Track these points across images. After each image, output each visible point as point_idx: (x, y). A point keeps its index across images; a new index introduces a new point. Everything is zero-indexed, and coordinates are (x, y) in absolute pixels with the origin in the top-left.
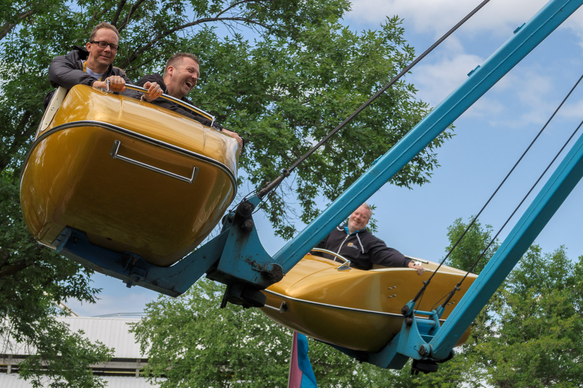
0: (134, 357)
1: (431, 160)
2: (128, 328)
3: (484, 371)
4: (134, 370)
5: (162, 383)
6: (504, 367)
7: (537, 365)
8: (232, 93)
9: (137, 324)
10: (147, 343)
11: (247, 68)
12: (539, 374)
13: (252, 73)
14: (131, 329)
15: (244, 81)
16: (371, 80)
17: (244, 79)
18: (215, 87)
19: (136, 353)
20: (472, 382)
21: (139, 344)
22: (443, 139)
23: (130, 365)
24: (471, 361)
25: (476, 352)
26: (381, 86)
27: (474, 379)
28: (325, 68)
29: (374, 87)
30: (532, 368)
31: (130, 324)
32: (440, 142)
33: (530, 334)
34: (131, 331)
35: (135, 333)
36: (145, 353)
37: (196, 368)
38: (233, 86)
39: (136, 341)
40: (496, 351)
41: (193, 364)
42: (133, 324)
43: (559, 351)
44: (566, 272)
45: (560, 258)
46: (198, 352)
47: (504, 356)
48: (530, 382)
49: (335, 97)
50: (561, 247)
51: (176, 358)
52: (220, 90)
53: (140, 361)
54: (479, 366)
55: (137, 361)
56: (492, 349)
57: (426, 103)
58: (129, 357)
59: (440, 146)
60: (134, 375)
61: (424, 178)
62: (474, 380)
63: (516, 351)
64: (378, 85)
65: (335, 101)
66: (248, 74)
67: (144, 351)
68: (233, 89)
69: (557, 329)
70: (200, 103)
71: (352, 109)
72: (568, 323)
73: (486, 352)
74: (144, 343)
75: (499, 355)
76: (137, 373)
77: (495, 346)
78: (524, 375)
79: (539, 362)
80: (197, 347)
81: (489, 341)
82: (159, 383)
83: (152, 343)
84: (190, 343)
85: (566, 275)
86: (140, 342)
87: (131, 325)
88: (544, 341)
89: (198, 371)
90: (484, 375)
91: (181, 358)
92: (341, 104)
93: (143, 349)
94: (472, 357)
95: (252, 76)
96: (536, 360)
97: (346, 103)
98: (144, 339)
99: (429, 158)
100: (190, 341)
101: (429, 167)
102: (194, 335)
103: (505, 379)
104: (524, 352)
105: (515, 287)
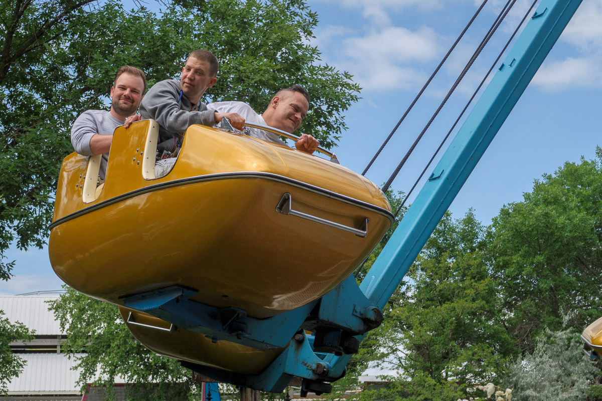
0: (54, 334)
1: (338, 123)
2: (48, 306)
3: (400, 336)
4: (55, 347)
5: (83, 358)
6: (420, 331)
7: (453, 328)
8: (138, 63)
9: (55, 302)
10: (66, 320)
11: (153, 38)
12: (455, 336)
13: (158, 43)
14: (50, 307)
15: (151, 51)
16: (278, 47)
17: (150, 49)
18: (122, 58)
19: (57, 330)
20: (390, 347)
21: (59, 321)
22: (350, 101)
23: (51, 342)
24: (387, 326)
25: (392, 317)
26: (287, 51)
27: (391, 344)
28: (231, 36)
29: (279, 53)
30: (448, 331)
31: (49, 302)
32: (347, 105)
33: (445, 298)
34: (50, 309)
35: (54, 311)
36: (65, 330)
37: (116, 343)
38: (139, 57)
39: (55, 318)
40: (412, 315)
41: (113, 339)
42: (51, 301)
43: (474, 314)
44: (476, 235)
45: (469, 221)
46: (118, 326)
47: (419, 320)
48: (446, 345)
49: (241, 64)
50: (470, 210)
51: (96, 334)
52: (127, 61)
53: (60, 337)
54: (395, 331)
55: (58, 337)
56: (407, 314)
57: (332, 67)
58: (50, 333)
59: (347, 109)
60: (55, 352)
61: (332, 141)
63: (431, 315)
64: (284, 51)
65: (241, 68)
66: (155, 44)
67: (64, 328)
68: (140, 60)
69: (471, 292)
70: (108, 75)
71: (259, 75)
72: (482, 286)
73: (402, 317)
74: (64, 320)
75: (415, 320)
76: (58, 349)
77: (410, 311)
78: (442, 338)
79: (454, 325)
80: (116, 322)
81: (405, 305)
82: (80, 359)
83: (71, 319)
84: (109, 318)
85: (478, 238)
86: (59, 319)
88: (459, 304)
89: (117, 345)
90: (401, 339)
91: (100, 333)
92: (248, 71)
93: (63, 325)
94: (389, 322)
95: (158, 46)
96: (451, 323)
97: (253, 69)
98: (64, 317)
99: (337, 121)
100: (109, 316)
101: (337, 130)
102: (112, 310)
103: (422, 343)
104: (440, 316)
105: (429, 253)
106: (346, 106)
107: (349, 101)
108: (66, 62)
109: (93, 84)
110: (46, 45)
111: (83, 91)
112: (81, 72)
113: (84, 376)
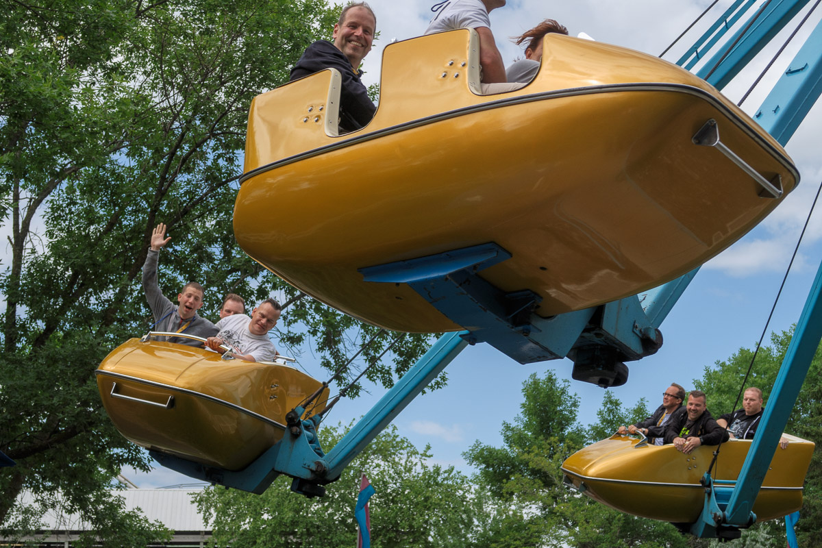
0: (197, 529)
2: (190, 498)
3: (565, 533)
4: (198, 543)
6: (586, 528)
7: (620, 525)
9: (198, 494)
10: (210, 514)
12: (623, 534)
14: (193, 499)
19: (199, 526)
20: (553, 545)
21: (202, 515)
23: (194, 538)
24: (551, 523)
25: (556, 513)
30: (615, 528)
31: (191, 494)
34: (193, 502)
35: (197, 504)
36: (209, 525)
37: (262, 539)
39: (198, 511)
40: (577, 511)
41: (259, 535)
42: (194, 494)
46: (264, 522)
47: (585, 516)
48: (613, 543)
50: (642, 400)
51: (241, 530)
53: (204, 533)
54: (559, 528)
55: (201, 533)
56: (572, 510)
58: (192, 529)
62: (555, 543)
63: (597, 511)
67: (207, 523)
73: (567, 513)
74: (208, 514)
75: (580, 516)
76: (201, 546)
77: (575, 507)
78: (608, 536)
79: (622, 522)
80: (262, 517)
81: (570, 501)
83: (216, 513)
84: (255, 513)
86: (202, 512)
87: (193, 496)
89: (264, 542)
90: (565, 537)
91: (246, 528)
93: (206, 520)
94: (552, 519)
96: (619, 520)
98: (207, 510)
100: (255, 510)
102: (259, 504)
103: (588, 541)
104: (607, 512)
108: (212, 241)
109: (238, 264)
110: (190, 224)
111: (230, 272)
112: (227, 253)
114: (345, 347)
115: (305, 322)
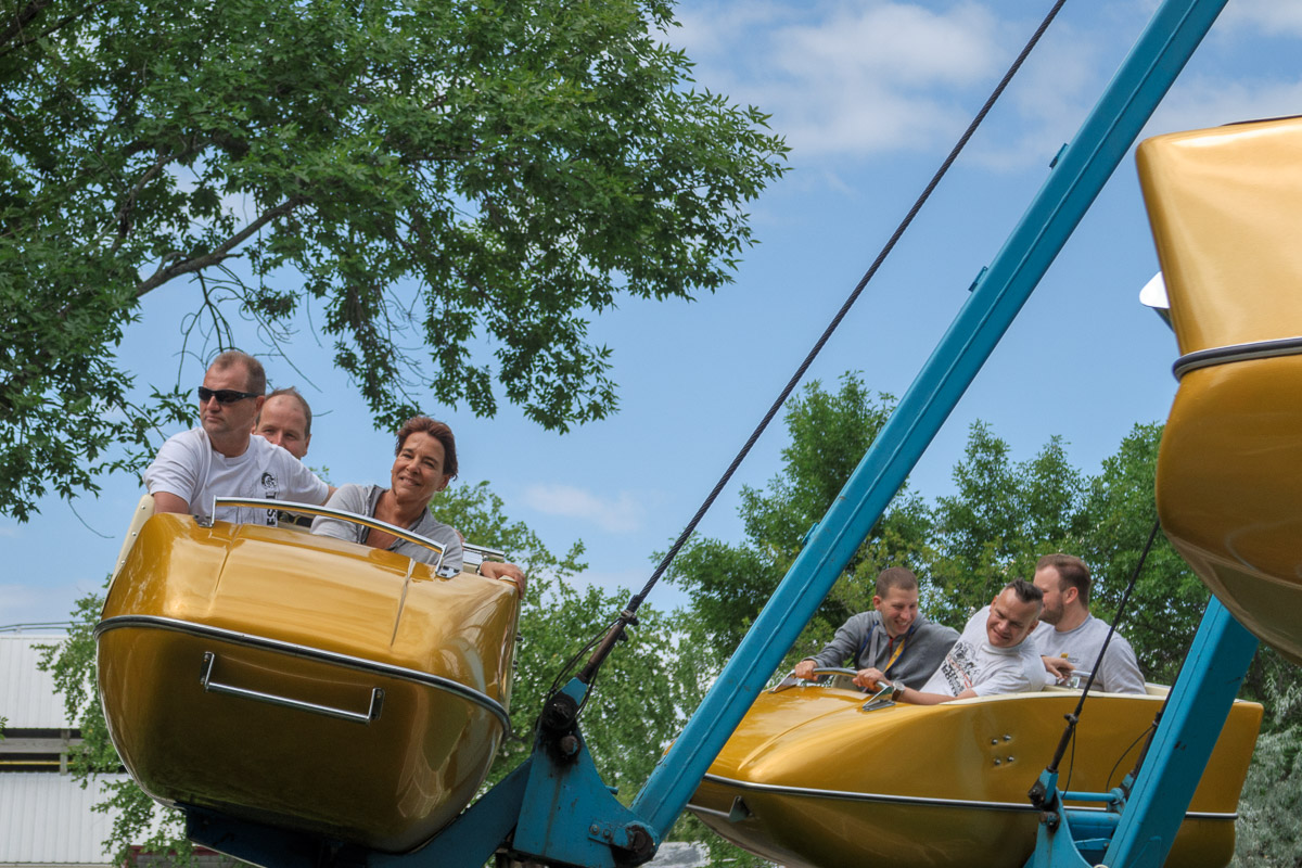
0: (54, 725)
1: (736, 230)
2: (38, 656)
4: (56, 757)
5: (121, 785)
8: (260, 86)
9: (57, 648)
10: (81, 693)
11: (294, 26)
13: (308, 38)
14: (44, 660)
15: (289, 58)
16: (591, 46)
17: (287, 52)
18: (222, 75)
19: (57, 718)
21: (62, 696)
22: (764, 178)
23: (46, 745)
26: (613, 58)
28: (480, 22)
29: (595, 63)
31: (40, 648)
32: (755, 186)
34: (43, 667)
35: (53, 671)
36: (77, 717)
38: (263, 71)
39: (56, 689)
42: (43, 647)
44: (1066, 499)
45: (1051, 465)
49: (504, 89)
50: (1054, 440)
52: (232, 81)
53: (69, 733)
55: (63, 734)
57: (720, 96)
58: (43, 725)
59: (756, 196)
60: (55, 769)
61: (720, 272)
64: (606, 58)
65: (505, 99)
66: (298, 41)
67: (75, 713)
68: (264, 77)
70: (188, 114)
71: (545, 116)
74: (75, 693)
76: (63, 763)
82: (114, 787)
83: (94, 692)
85: (1069, 507)
86: (64, 690)
87: (45, 651)
92: (519, 106)
93: (72, 707)
95: (306, 46)
97: (533, 103)
98: (76, 685)
99: (730, 225)
101: (732, 247)
105: (951, 543)
106: (753, 188)
107: (759, 176)
108: (89, 79)
109: (151, 133)
110: (43, 43)
111: (130, 150)
112: (126, 108)
113: (123, 829)
114: (388, 321)
115: (300, 264)
